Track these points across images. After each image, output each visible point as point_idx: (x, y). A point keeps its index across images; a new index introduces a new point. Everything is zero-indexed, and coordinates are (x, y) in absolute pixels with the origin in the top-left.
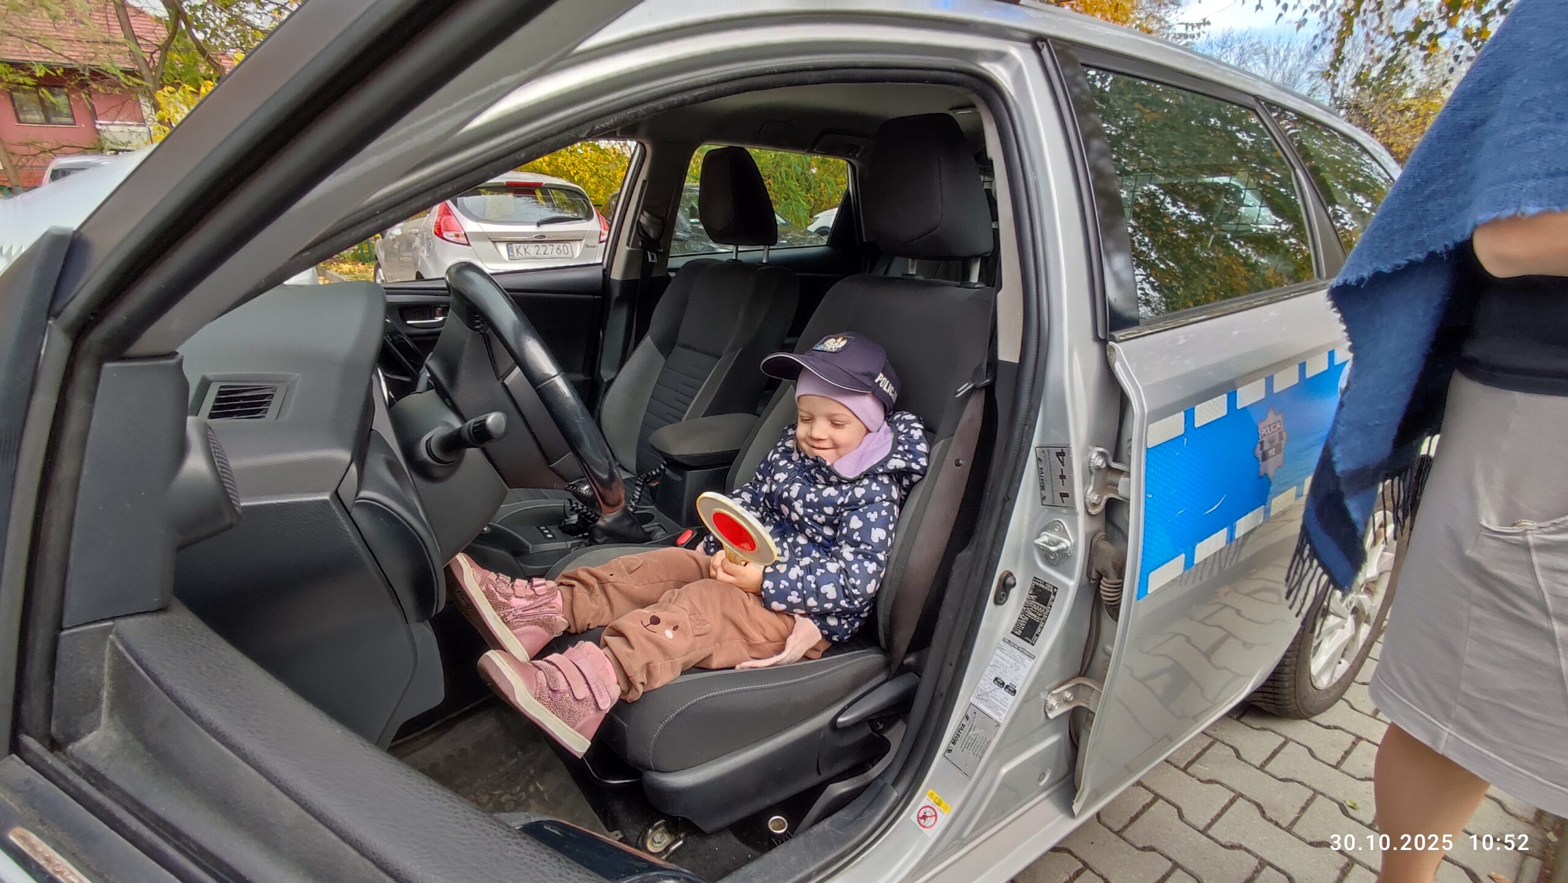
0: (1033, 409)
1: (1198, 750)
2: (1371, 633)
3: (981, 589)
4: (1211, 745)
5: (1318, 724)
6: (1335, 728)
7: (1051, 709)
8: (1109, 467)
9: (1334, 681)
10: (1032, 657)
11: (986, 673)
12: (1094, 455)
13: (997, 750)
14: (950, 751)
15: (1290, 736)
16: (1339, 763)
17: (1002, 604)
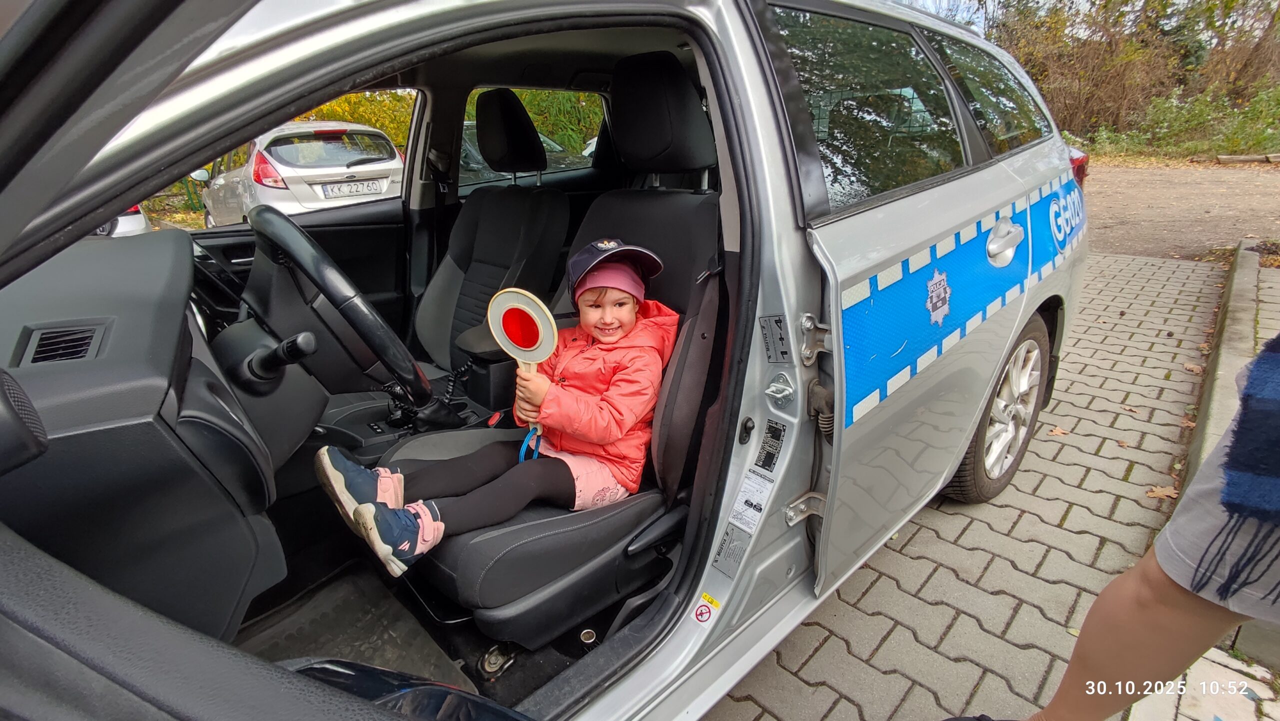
0: (755, 287)
1: (910, 535)
2: (1027, 433)
3: (728, 434)
4: (919, 530)
5: (994, 505)
6: (1006, 506)
7: (791, 520)
8: (816, 328)
9: (1003, 471)
10: (772, 481)
11: (739, 498)
12: (804, 319)
13: (752, 555)
14: (716, 561)
15: (975, 516)
16: (1010, 531)
17: (746, 443)
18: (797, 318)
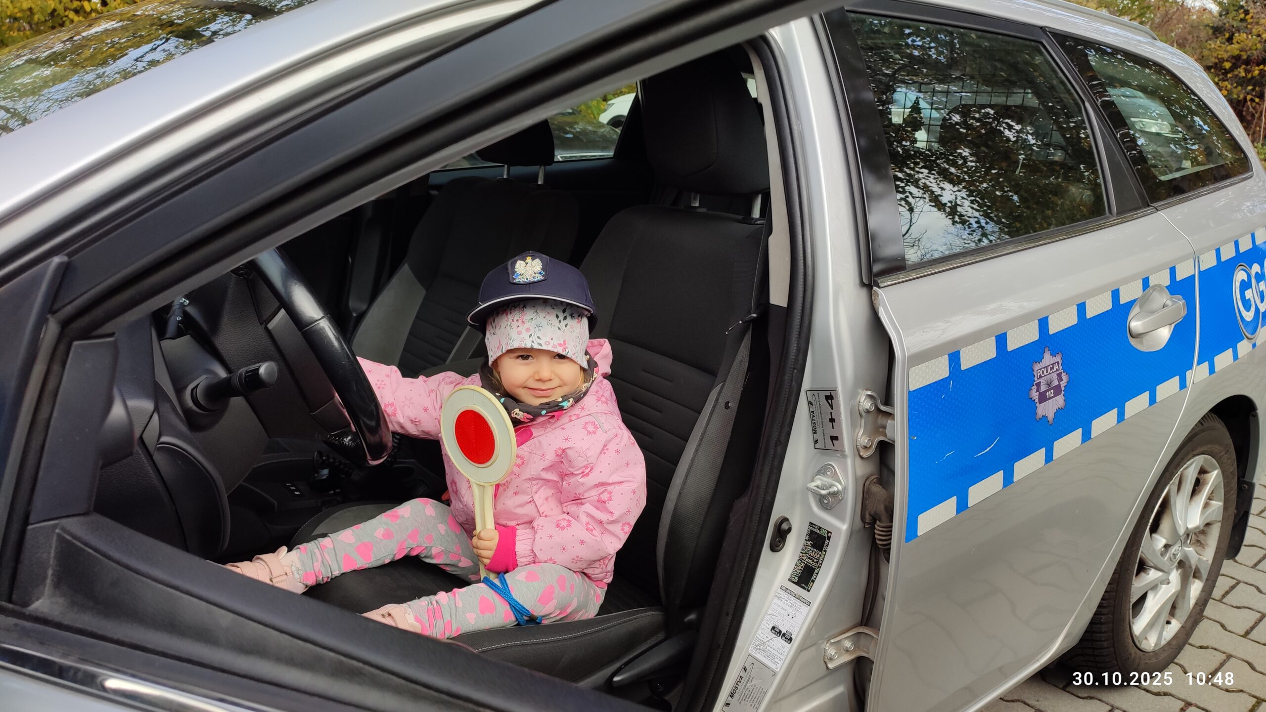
0: (803, 353)
2: (1203, 590)
3: (756, 536)
7: (831, 659)
8: (878, 410)
9: (1164, 642)
10: (808, 603)
11: (764, 623)
12: (863, 397)
13: (775, 701)
14: (728, 704)
17: (778, 551)
18: (853, 395)
